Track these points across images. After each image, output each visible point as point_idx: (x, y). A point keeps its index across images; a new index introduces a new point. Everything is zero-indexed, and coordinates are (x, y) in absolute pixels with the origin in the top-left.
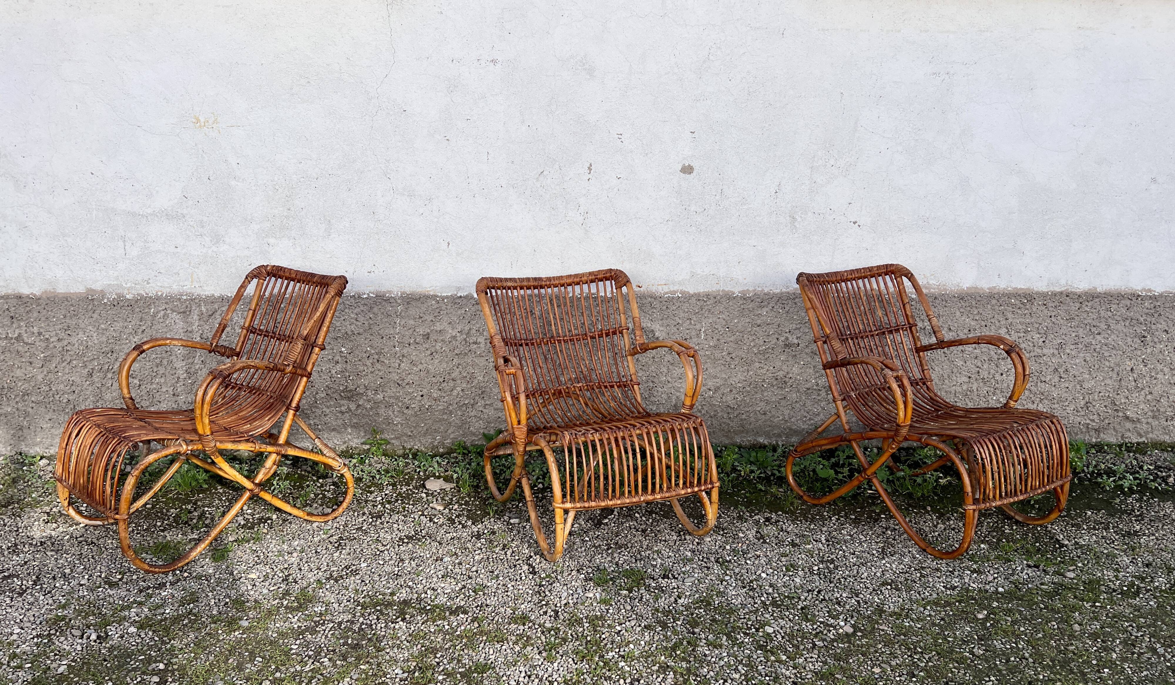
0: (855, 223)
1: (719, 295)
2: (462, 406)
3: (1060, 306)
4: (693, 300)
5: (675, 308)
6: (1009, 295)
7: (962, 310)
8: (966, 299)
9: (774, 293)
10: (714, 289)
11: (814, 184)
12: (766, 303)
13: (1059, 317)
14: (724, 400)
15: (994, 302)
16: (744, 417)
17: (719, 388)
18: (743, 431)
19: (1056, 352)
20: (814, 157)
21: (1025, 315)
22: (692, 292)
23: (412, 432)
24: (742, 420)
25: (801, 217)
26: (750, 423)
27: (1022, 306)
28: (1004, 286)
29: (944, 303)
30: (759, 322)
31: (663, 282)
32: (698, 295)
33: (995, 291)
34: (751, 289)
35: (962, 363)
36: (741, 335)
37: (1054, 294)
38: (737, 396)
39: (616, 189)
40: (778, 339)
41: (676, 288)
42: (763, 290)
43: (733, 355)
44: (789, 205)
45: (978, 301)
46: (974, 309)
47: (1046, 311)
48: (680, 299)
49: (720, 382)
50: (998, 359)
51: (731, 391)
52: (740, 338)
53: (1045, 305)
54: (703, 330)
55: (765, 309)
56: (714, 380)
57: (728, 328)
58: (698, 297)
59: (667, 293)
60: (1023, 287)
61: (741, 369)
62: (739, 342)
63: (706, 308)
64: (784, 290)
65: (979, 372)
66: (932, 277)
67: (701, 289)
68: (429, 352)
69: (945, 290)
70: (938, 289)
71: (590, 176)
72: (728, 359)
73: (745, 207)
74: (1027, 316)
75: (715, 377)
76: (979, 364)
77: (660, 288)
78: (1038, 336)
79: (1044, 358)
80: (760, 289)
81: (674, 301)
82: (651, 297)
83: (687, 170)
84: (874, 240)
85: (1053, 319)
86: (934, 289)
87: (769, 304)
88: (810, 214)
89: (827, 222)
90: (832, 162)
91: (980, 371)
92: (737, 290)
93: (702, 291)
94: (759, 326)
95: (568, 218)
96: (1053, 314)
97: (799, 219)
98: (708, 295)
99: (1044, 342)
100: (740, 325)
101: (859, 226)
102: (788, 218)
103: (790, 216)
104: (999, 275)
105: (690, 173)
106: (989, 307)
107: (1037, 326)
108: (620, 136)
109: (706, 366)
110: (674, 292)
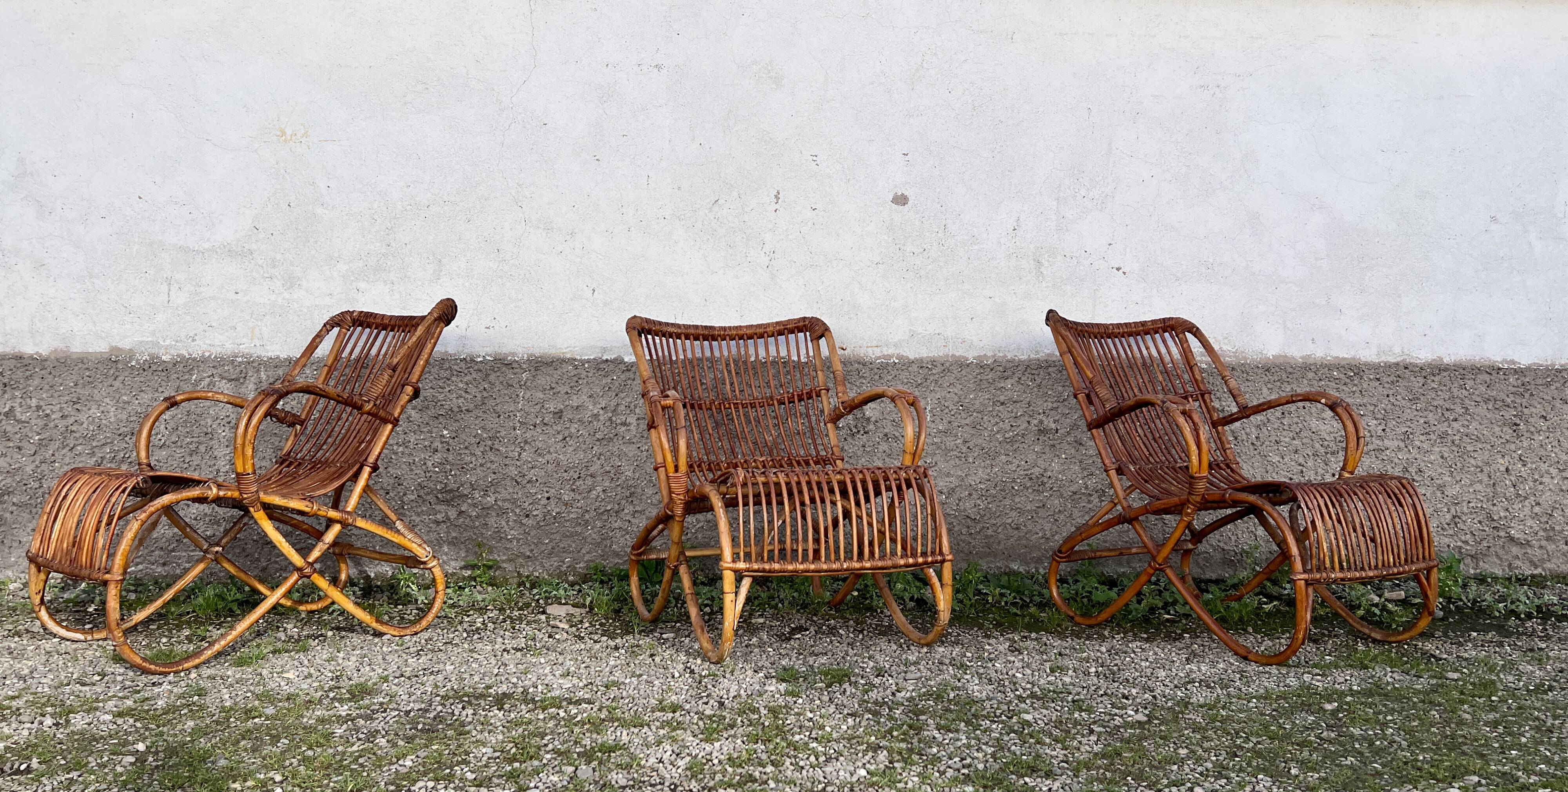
0: (1118, 269)
1: (948, 361)
2: (602, 513)
3: (1398, 381)
4: (914, 368)
5: (890, 378)
6: (1329, 367)
7: (1269, 386)
8: (1273, 370)
9: (1020, 361)
10: (941, 354)
11: (1062, 220)
12: (1010, 373)
13: (1399, 397)
14: (962, 508)
15: (1311, 375)
16: (990, 532)
17: (953, 490)
18: (989, 554)
19: (1402, 445)
20: (1060, 186)
21: (1354, 392)
22: (912, 357)
23: (532, 551)
24: (987, 536)
25: (1048, 261)
26: (999, 543)
27: (1348, 381)
28: (1321, 355)
29: (1245, 375)
30: (1002, 398)
31: (874, 343)
32: (921, 360)
33: (1311, 361)
34: (990, 354)
35: (1278, 458)
36: (980, 416)
37: (1389, 366)
38: (978, 502)
39: (810, 223)
40: (1029, 422)
41: (890, 352)
42: (1005, 356)
43: (971, 444)
44: (1032, 246)
45: (1290, 373)
46: (1285, 384)
47: (1380, 389)
48: (897, 366)
49: (955, 482)
50: (1326, 453)
51: (970, 495)
52: (979, 420)
53: (1378, 379)
54: (929, 408)
55: (1009, 381)
56: (947, 479)
57: (962, 406)
58: (920, 363)
59: (879, 358)
60: (1346, 356)
61: (983, 464)
62: (978, 427)
63: (932, 378)
64: (1033, 356)
65: (1302, 472)
66: (1226, 341)
67: (923, 353)
68: (560, 437)
69: (1245, 358)
70: (1235, 356)
71: (777, 206)
72: (965, 449)
73: (976, 247)
74: (1357, 395)
75: (948, 475)
76: (1301, 460)
77: (870, 350)
78: (1375, 422)
79: (1388, 452)
80: (1001, 355)
81: (889, 368)
82: (859, 363)
83: (901, 200)
84: (1145, 291)
85: (1391, 399)
86: (1230, 357)
87: (1014, 374)
88: (1060, 257)
89: (1082, 268)
90: (1083, 192)
91: (1304, 470)
92: (971, 356)
93: (925, 355)
94: (1002, 404)
95: (749, 259)
96: (1391, 392)
97: (1046, 264)
98: (933, 362)
99: (1384, 430)
100: (977, 402)
101: (1124, 273)
102: (1032, 262)
103: (1034, 260)
104: (1313, 340)
105: (904, 204)
106: (1305, 382)
107: (1372, 408)
108: (815, 158)
109: (935, 459)
110: (890, 357)
